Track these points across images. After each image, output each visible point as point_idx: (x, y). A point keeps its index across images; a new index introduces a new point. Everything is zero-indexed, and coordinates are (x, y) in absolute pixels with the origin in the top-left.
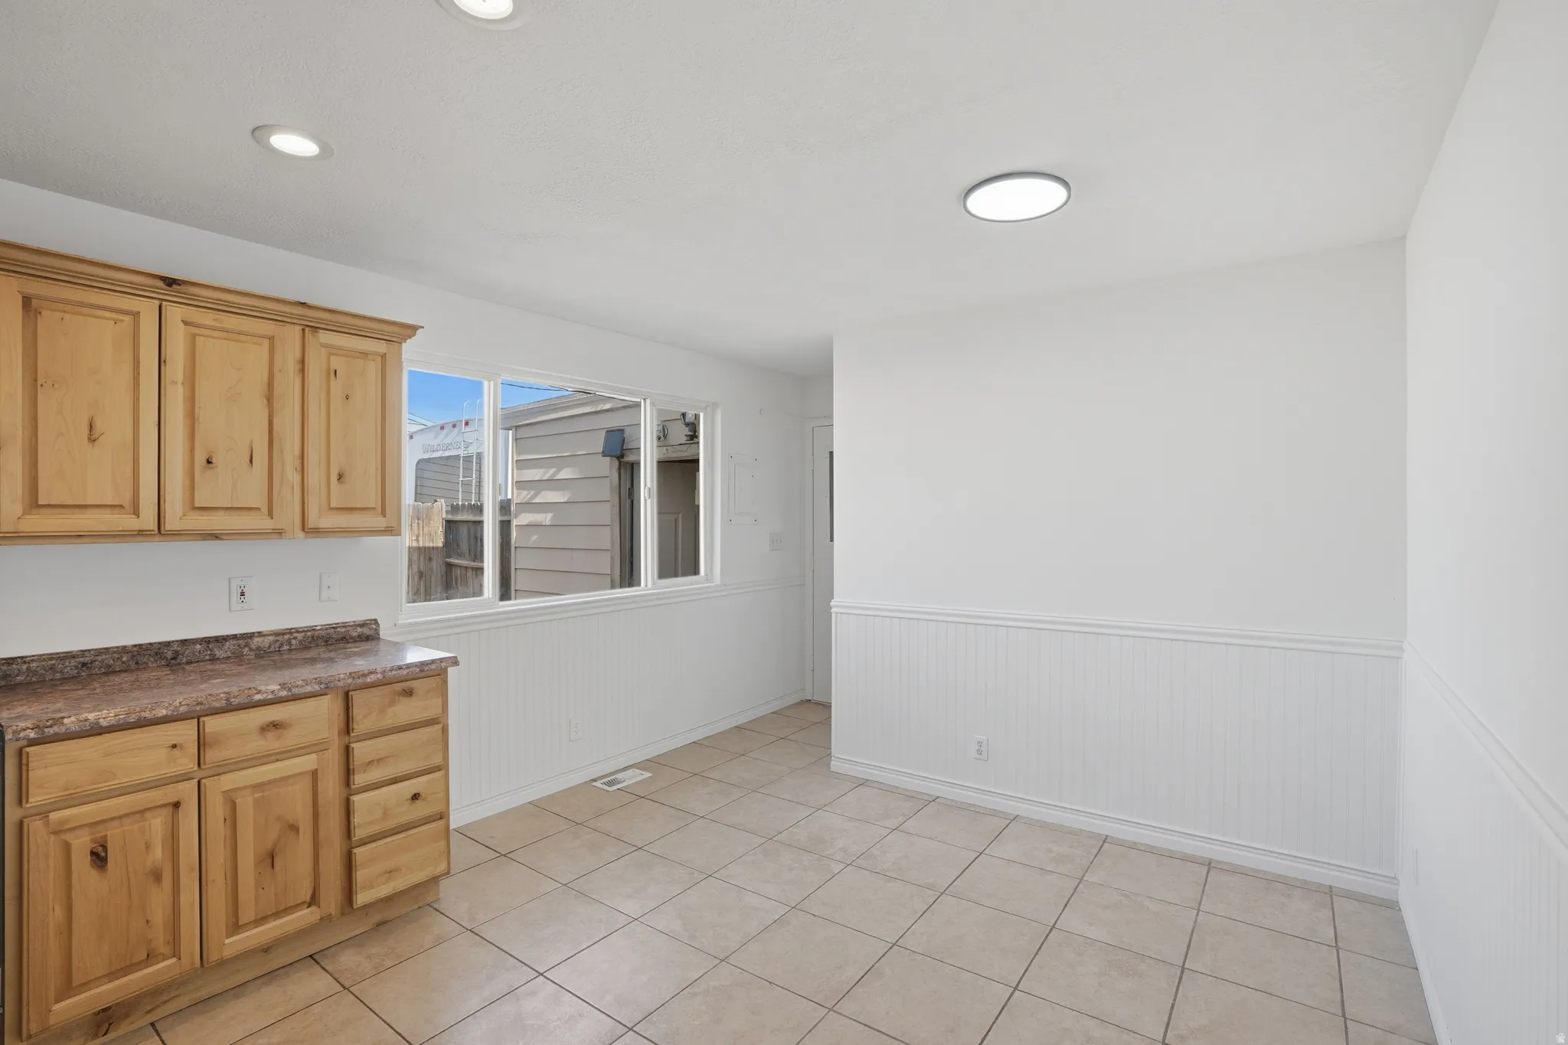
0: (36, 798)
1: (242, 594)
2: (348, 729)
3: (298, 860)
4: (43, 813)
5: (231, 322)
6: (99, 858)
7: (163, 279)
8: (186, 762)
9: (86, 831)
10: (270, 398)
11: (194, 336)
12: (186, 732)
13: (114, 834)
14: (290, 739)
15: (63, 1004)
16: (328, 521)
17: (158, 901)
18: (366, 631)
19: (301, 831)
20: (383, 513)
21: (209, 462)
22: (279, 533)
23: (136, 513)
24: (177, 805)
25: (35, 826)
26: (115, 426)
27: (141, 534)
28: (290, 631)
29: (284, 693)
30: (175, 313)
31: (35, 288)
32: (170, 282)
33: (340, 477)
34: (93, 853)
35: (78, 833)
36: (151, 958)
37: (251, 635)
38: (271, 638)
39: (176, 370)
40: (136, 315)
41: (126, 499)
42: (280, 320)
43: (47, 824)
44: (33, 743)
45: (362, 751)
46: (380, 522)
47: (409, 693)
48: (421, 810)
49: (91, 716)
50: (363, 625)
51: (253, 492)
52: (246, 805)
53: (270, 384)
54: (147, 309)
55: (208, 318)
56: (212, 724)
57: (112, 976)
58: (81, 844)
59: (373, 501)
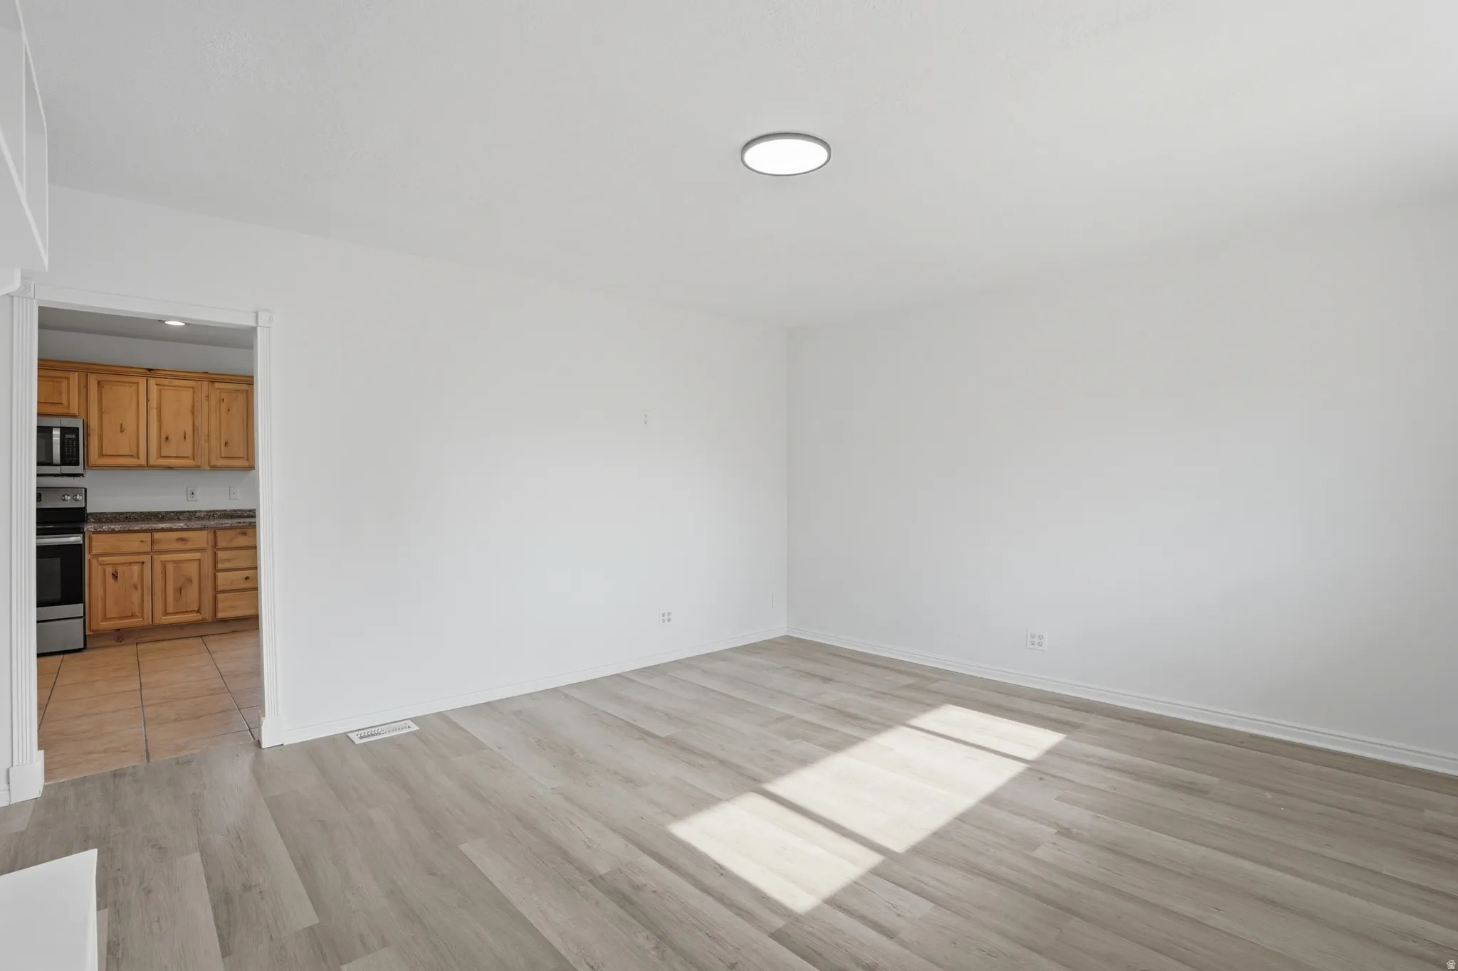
0: (94, 552)
1: (193, 494)
2: (215, 545)
3: (192, 593)
4: (97, 556)
5: (176, 382)
6: (115, 576)
7: (148, 369)
8: (147, 548)
9: (111, 566)
10: (193, 412)
11: (160, 391)
12: (147, 537)
13: (120, 569)
14: (189, 546)
15: (104, 623)
16: (220, 463)
17: (136, 596)
18: (251, 513)
19: (193, 581)
20: (248, 460)
21: (167, 438)
22: (198, 468)
23: (138, 457)
24: (143, 563)
25: (94, 561)
26: (130, 427)
27: (140, 467)
28: (214, 511)
29: (185, 527)
30: (152, 382)
31: (102, 377)
32: (150, 370)
33: (226, 444)
34: (113, 574)
35: (108, 566)
36: (133, 616)
37: (196, 512)
38: (205, 513)
39: (154, 403)
40: (137, 383)
41: (134, 452)
42: (200, 380)
43: (98, 561)
44: (93, 533)
45: (221, 555)
46: (246, 464)
47: (244, 534)
48: (248, 585)
49: (113, 527)
50: (250, 511)
51: (186, 449)
52: (170, 567)
53: (193, 406)
54: (142, 382)
55: (166, 382)
56: (157, 536)
57: (120, 618)
58: (109, 570)
59: (241, 453)
